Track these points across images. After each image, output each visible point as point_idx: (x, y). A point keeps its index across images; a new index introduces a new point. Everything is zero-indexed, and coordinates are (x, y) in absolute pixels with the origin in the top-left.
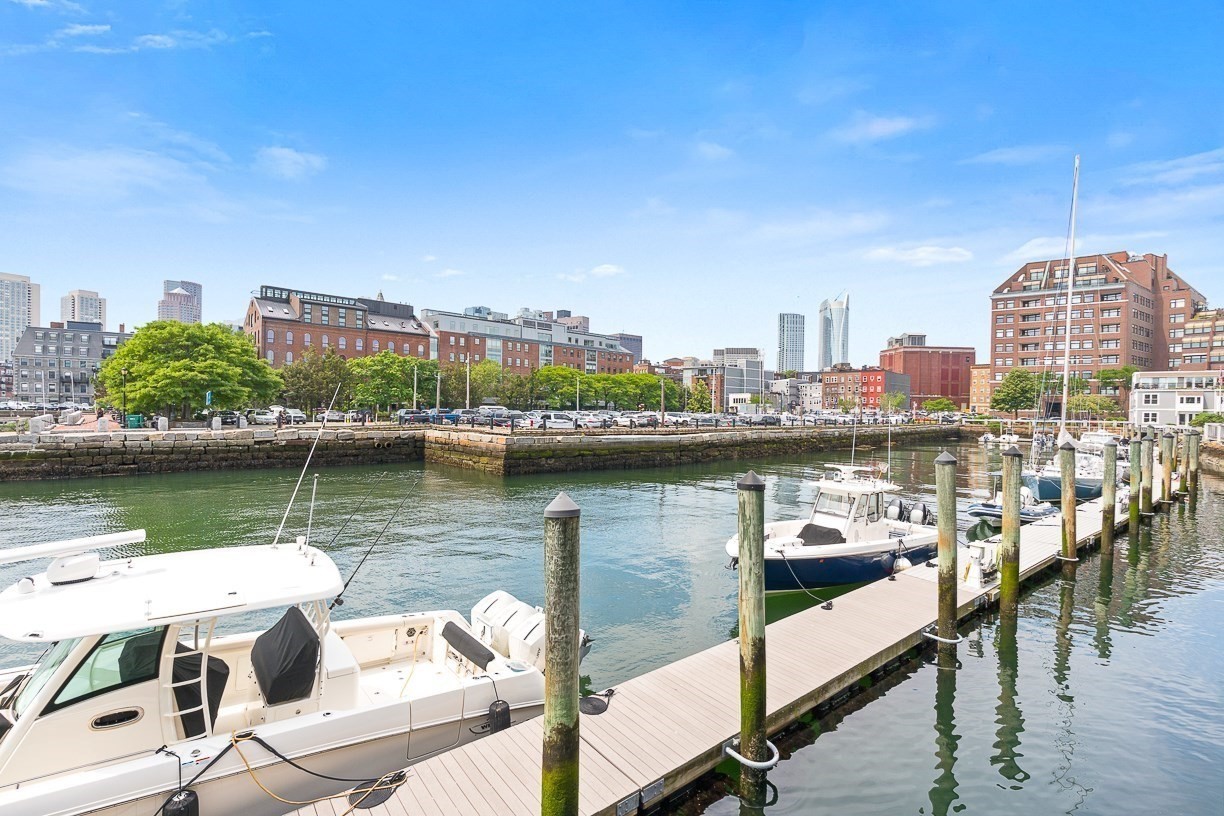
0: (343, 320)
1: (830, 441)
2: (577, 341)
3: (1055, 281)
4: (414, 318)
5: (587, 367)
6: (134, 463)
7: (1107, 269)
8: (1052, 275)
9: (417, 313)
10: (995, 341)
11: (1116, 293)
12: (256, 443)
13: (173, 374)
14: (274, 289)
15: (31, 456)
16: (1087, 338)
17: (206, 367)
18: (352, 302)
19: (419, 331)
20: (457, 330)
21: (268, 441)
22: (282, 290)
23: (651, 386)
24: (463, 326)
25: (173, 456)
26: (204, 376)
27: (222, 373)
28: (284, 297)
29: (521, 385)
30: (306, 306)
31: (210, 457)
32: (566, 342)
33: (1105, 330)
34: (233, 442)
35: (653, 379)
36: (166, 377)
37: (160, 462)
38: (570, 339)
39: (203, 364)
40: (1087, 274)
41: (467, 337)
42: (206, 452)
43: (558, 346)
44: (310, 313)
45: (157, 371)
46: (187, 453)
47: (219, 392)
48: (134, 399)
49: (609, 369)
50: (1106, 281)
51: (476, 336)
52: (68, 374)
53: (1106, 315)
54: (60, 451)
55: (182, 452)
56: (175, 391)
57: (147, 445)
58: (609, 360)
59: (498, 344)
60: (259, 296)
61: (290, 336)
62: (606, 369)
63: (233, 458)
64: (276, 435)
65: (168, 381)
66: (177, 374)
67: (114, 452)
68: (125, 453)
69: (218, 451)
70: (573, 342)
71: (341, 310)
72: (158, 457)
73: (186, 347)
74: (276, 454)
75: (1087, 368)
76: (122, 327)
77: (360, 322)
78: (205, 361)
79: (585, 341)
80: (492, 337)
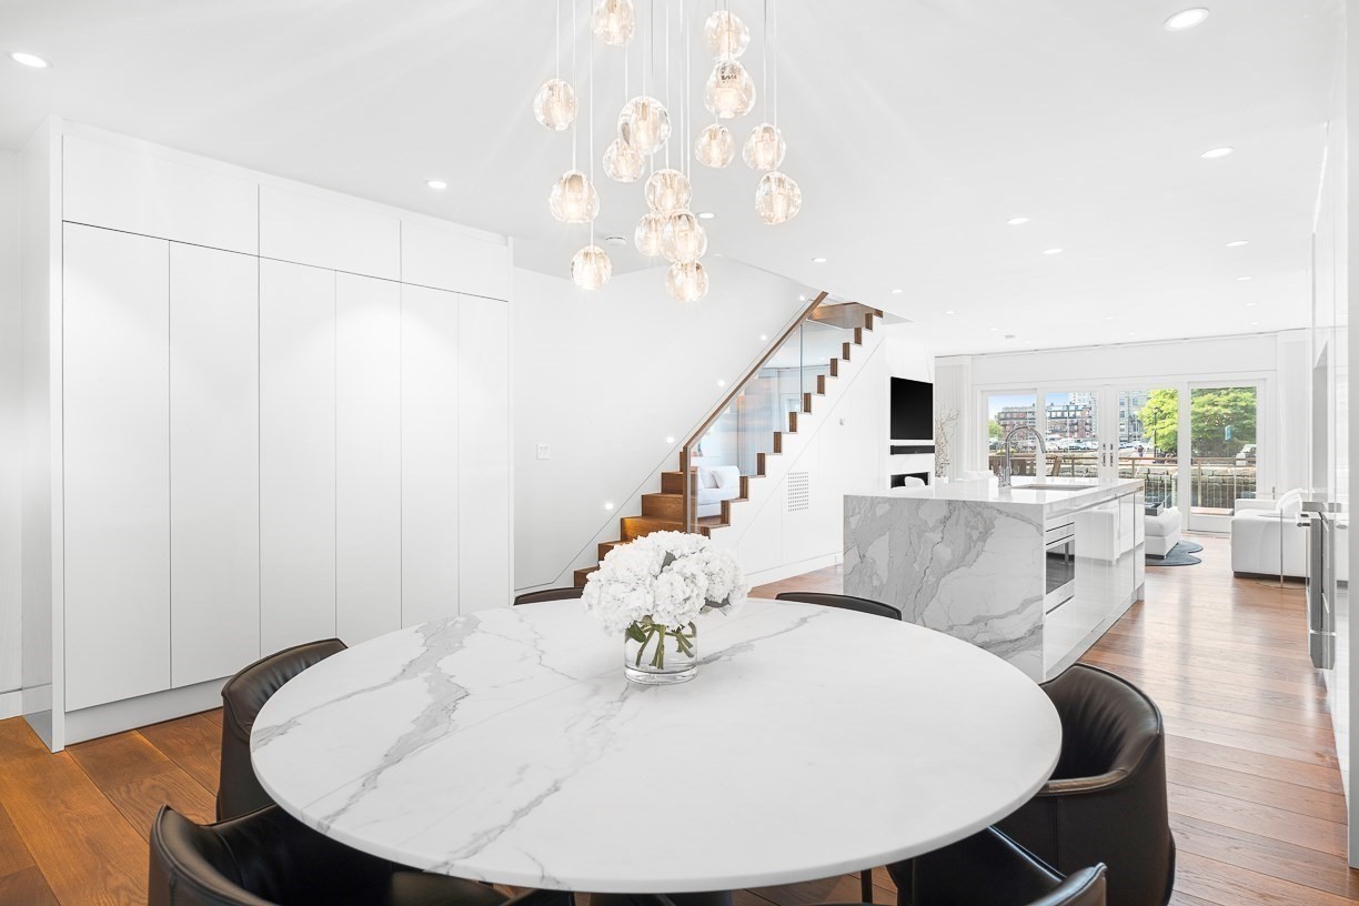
26: (1228, 411)
27: (1247, 406)
48: (1163, 437)
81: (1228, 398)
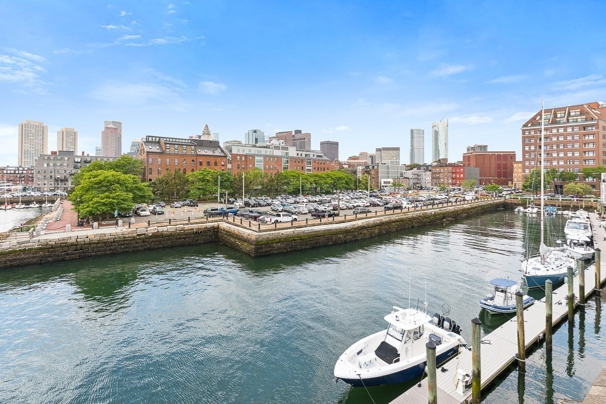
0: (185, 151)
1: (429, 217)
2: (301, 155)
3: (557, 120)
4: (219, 147)
5: (307, 168)
6: (81, 249)
7: (588, 113)
8: (555, 116)
9: (221, 145)
10: (524, 152)
11: (592, 126)
12: (138, 235)
13: (101, 201)
14: (152, 137)
15: (35, 249)
16: (576, 150)
17: (116, 196)
18: (190, 141)
19: (222, 154)
20: (241, 153)
21: (143, 234)
22: (156, 137)
23: (339, 178)
24: (243, 151)
25: (99, 245)
26: (115, 201)
27: (123, 198)
28: (157, 140)
29: (272, 181)
30: (167, 145)
31: (116, 244)
32: (296, 155)
33: (587, 146)
34: (127, 236)
35: (341, 175)
36: (97, 202)
37: (93, 248)
38: (298, 154)
39: (114, 195)
40: (575, 116)
41: (246, 156)
42: (114, 242)
43: (292, 158)
44: (169, 149)
45: (93, 199)
46: (105, 243)
47: (122, 207)
49: (318, 168)
50: (586, 120)
51: (250, 156)
52: (58, 176)
53: (587, 138)
54: (48, 246)
55: (103, 243)
56: (101, 209)
57: (87, 240)
58: (318, 163)
59: (262, 158)
60: (145, 141)
61: (159, 160)
62: (317, 169)
63: (127, 244)
64: (147, 231)
65: (99, 204)
66: (103, 201)
67: (72, 245)
68: (77, 245)
69: (120, 241)
70: (300, 155)
71: (184, 146)
72: (92, 246)
73: (106, 186)
74: (147, 240)
75: (576, 166)
76: (83, 153)
77: (193, 152)
78: (115, 193)
79: (306, 155)
80: (258, 156)
81: (115, 194)
